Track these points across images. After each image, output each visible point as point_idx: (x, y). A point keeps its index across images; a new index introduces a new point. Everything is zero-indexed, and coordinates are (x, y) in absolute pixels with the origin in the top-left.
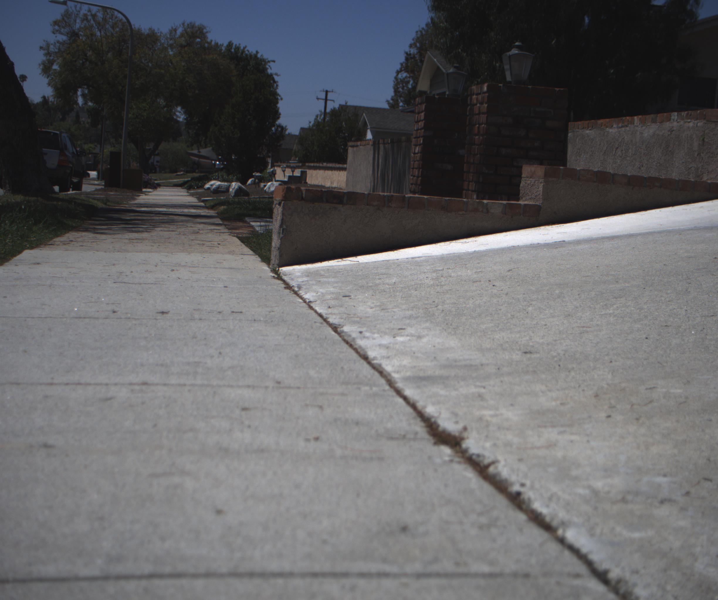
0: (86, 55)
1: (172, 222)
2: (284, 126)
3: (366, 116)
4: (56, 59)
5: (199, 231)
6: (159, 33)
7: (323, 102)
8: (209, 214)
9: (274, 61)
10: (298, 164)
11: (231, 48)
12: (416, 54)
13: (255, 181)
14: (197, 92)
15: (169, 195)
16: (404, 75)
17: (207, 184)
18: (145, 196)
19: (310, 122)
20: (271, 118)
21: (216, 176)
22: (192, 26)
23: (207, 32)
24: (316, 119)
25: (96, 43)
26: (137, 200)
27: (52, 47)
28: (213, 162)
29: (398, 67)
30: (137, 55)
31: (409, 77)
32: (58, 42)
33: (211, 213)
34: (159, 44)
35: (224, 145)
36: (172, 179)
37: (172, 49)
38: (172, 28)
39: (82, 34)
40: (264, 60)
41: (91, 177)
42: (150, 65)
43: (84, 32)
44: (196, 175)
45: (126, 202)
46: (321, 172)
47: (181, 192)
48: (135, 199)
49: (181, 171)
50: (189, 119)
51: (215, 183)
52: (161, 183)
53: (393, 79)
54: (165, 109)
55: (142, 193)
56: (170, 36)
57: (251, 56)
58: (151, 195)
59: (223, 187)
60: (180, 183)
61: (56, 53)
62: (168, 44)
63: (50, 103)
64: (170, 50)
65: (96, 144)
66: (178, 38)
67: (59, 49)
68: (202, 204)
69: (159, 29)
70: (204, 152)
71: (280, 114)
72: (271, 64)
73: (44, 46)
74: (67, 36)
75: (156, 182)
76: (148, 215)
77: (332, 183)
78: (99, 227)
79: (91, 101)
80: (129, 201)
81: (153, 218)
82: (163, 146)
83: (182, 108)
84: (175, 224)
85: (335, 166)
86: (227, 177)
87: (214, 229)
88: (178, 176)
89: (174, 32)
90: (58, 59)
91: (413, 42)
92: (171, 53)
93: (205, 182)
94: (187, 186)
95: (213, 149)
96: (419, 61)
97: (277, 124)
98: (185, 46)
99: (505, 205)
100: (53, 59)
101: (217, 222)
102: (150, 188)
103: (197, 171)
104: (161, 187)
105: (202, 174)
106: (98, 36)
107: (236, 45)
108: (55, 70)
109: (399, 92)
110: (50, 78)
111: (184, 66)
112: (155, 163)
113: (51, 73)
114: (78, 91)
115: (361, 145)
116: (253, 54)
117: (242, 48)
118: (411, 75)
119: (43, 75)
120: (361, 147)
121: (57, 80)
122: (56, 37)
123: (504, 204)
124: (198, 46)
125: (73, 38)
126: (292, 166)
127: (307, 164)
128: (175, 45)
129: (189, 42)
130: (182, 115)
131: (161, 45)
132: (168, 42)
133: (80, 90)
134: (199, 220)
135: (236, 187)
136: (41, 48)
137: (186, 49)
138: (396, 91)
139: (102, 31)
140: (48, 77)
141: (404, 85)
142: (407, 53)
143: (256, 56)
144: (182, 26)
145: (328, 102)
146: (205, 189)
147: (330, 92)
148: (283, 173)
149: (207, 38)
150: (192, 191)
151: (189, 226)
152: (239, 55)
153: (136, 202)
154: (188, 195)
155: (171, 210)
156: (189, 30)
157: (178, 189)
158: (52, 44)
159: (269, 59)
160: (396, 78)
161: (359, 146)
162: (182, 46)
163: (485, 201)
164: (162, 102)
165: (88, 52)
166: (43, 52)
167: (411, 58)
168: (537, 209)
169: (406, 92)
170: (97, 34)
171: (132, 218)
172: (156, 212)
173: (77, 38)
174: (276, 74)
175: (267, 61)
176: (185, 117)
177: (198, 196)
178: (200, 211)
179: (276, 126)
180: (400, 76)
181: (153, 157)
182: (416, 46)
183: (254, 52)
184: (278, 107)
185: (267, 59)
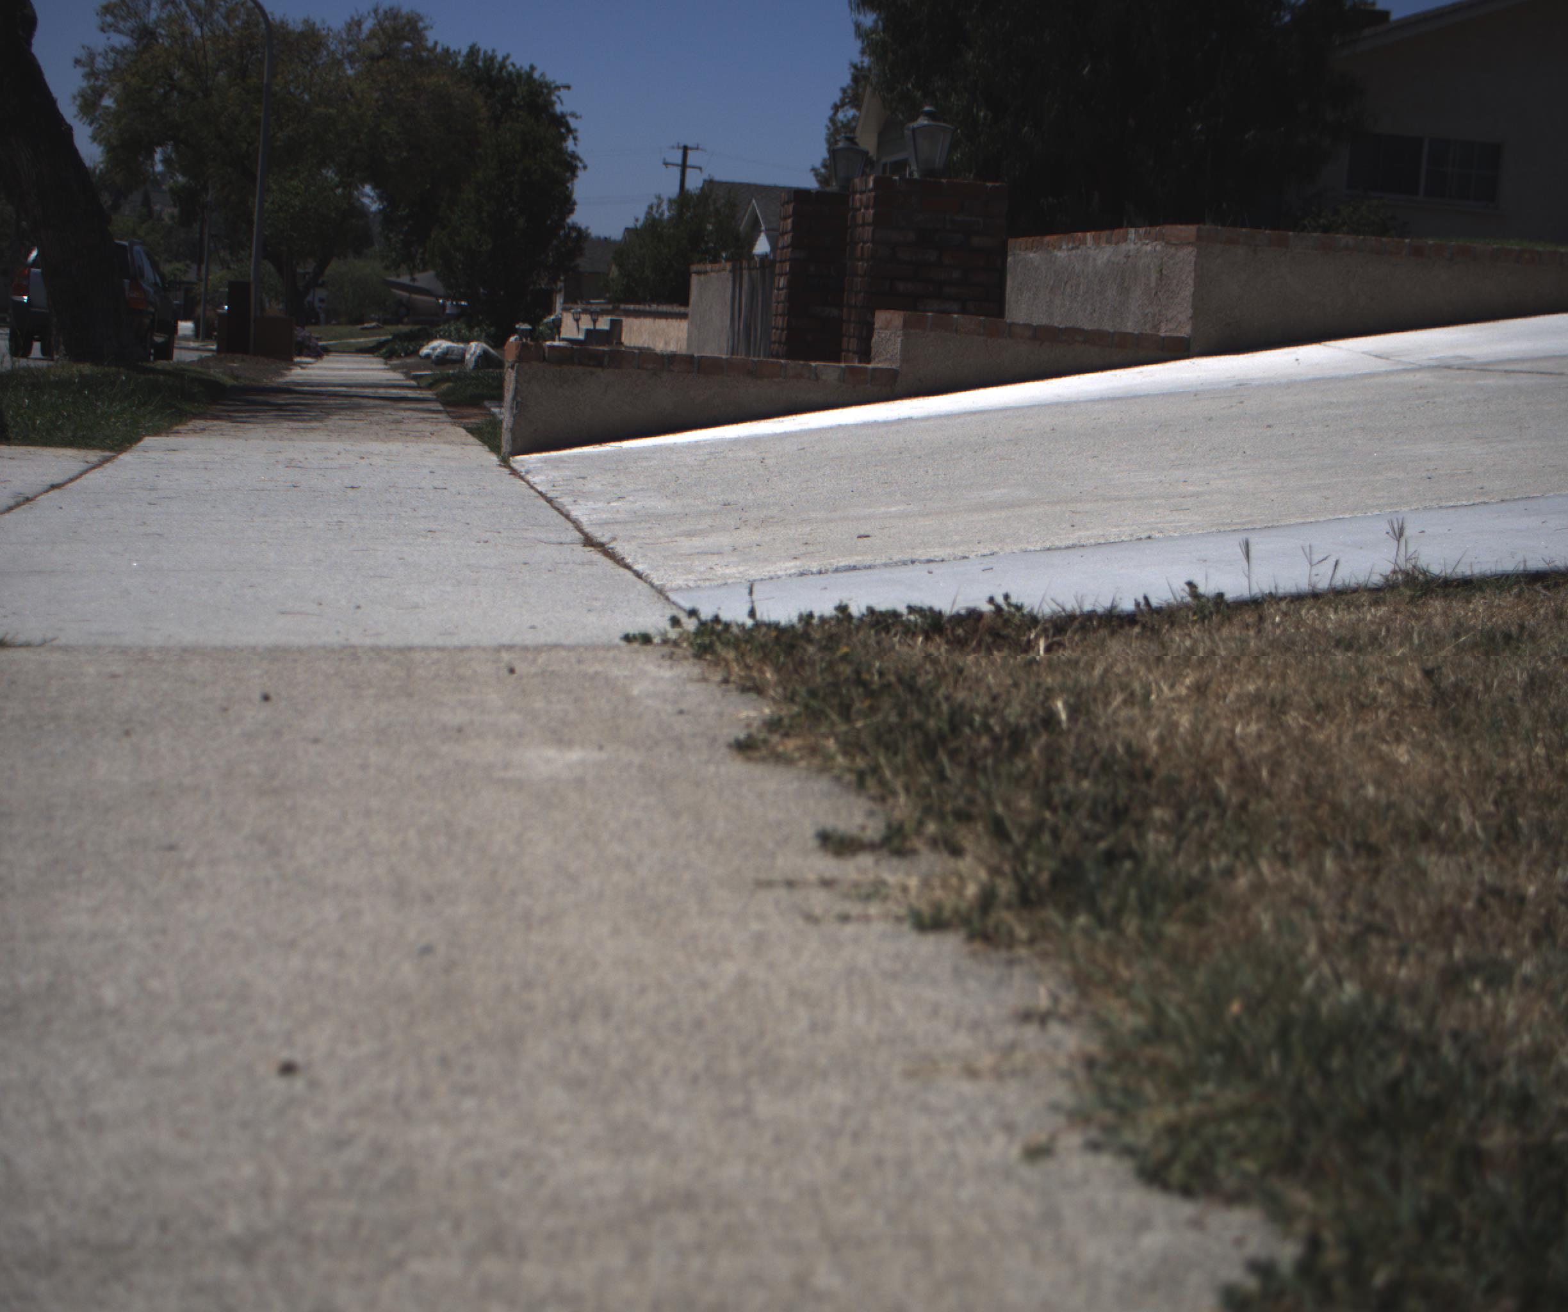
0: (171, 78)
1: (358, 407)
2: (583, 227)
3: (758, 205)
4: (108, 84)
6: (324, 29)
7: (677, 171)
8: (421, 396)
9: (568, 87)
10: (606, 307)
11: (477, 60)
14: (405, 154)
15: (349, 369)
16: (851, 112)
17: (426, 346)
18: (302, 369)
20: (556, 210)
21: (446, 331)
22: (393, 14)
23: (425, 28)
24: (649, 213)
25: (193, 52)
26: (288, 375)
27: (99, 59)
28: (441, 302)
29: (837, 97)
30: (279, 77)
32: (113, 49)
33: (425, 394)
34: (325, 53)
35: (460, 266)
36: (353, 337)
37: (352, 62)
38: (352, 18)
39: (163, 32)
40: (547, 85)
41: (184, 333)
42: (306, 97)
43: (167, 28)
44: (404, 328)
46: (648, 322)
47: (372, 363)
48: (285, 375)
49: (373, 320)
50: (388, 210)
51: (439, 345)
52: (331, 345)
53: (826, 122)
54: (339, 191)
55: (294, 365)
56: (348, 35)
57: (519, 75)
58: (313, 368)
59: (455, 352)
60: (371, 345)
61: (108, 72)
62: (343, 54)
64: (347, 66)
65: (188, 262)
66: (364, 40)
67: (115, 64)
68: (413, 383)
69: (323, 22)
70: (422, 279)
71: (575, 203)
72: (563, 93)
73: (83, 59)
74: (132, 37)
75: (321, 343)
76: (318, 397)
77: (667, 343)
78: (236, 414)
79: (183, 174)
81: (324, 402)
82: (334, 267)
83: (374, 188)
86: (467, 333)
87: (428, 418)
88: (365, 332)
89: (356, 28)
90: (113, 85)
92: (350, 72)
93: (421, 341)
94: (385, 351)
95: (437, 276)
97: (568, 224)
98: (379, 58)
99: (844, 370)
100: (102, 86)
101: (435, 408)
102: (308, 356)
103: (406, 320)
104: (331, 354)
105: (417, 327)
106: (196, 37)
107: (485, 52)
108: (107, 108)
109: (838, 149)
110: (95, 125)
111: (377, 100)
112: (317, 304)
113: (97, 114)
114: (156, 152)
115: (712, 271)
116: (523, 71)
117: (500, 58)
119: (81, 119)
120: (713, 274)
121: (110, 131)
122: (108, 38)
123: (841, 367)
124: (408, 56)
125: (145, 41)
126: (592, 310)
127: (622, 306)
128: (357, 54)
129: (388, 49)
130: (375, 202)
131: (328, 55)
132: (344, 49)
133: (159, 150)
134: (403, 405)
135: (478, 351)
136: (77, 62)
137: (382, 63)
138: (832, 148)
139: (204, 27)
140: (91, 124)
143: (529, 75)
144: (372, 14)
145: (688, 171)
146: (421, 357)
147: (691, 149)
148: (575, 323)
149: (427, 39)
150: (395, 362)
152: (494, 73)
153: (288, 378)
154: (385, 369)
156: (387, 23)
157: (366, 357)
158: (100, 54)
159: (559, 83)
160: (832, 120)
161: (709, 272)
162: (374, 58)
163: (813, 364)
164: (330, 173)
165: (176, 71)
166: (80, 71)
167: (865, 77)
168: (893, 375)
170: (194, 34)
171: (288, 401)
173: (153, 41)
174: (573, 115)
175: (553, 86)
176: (381, 207)
177: (405, 370)
178: (407, 392)
179: (566, 227)
180: (840, 116)
181: (312, 290)
183: (527, 68)
185: (554, 82)
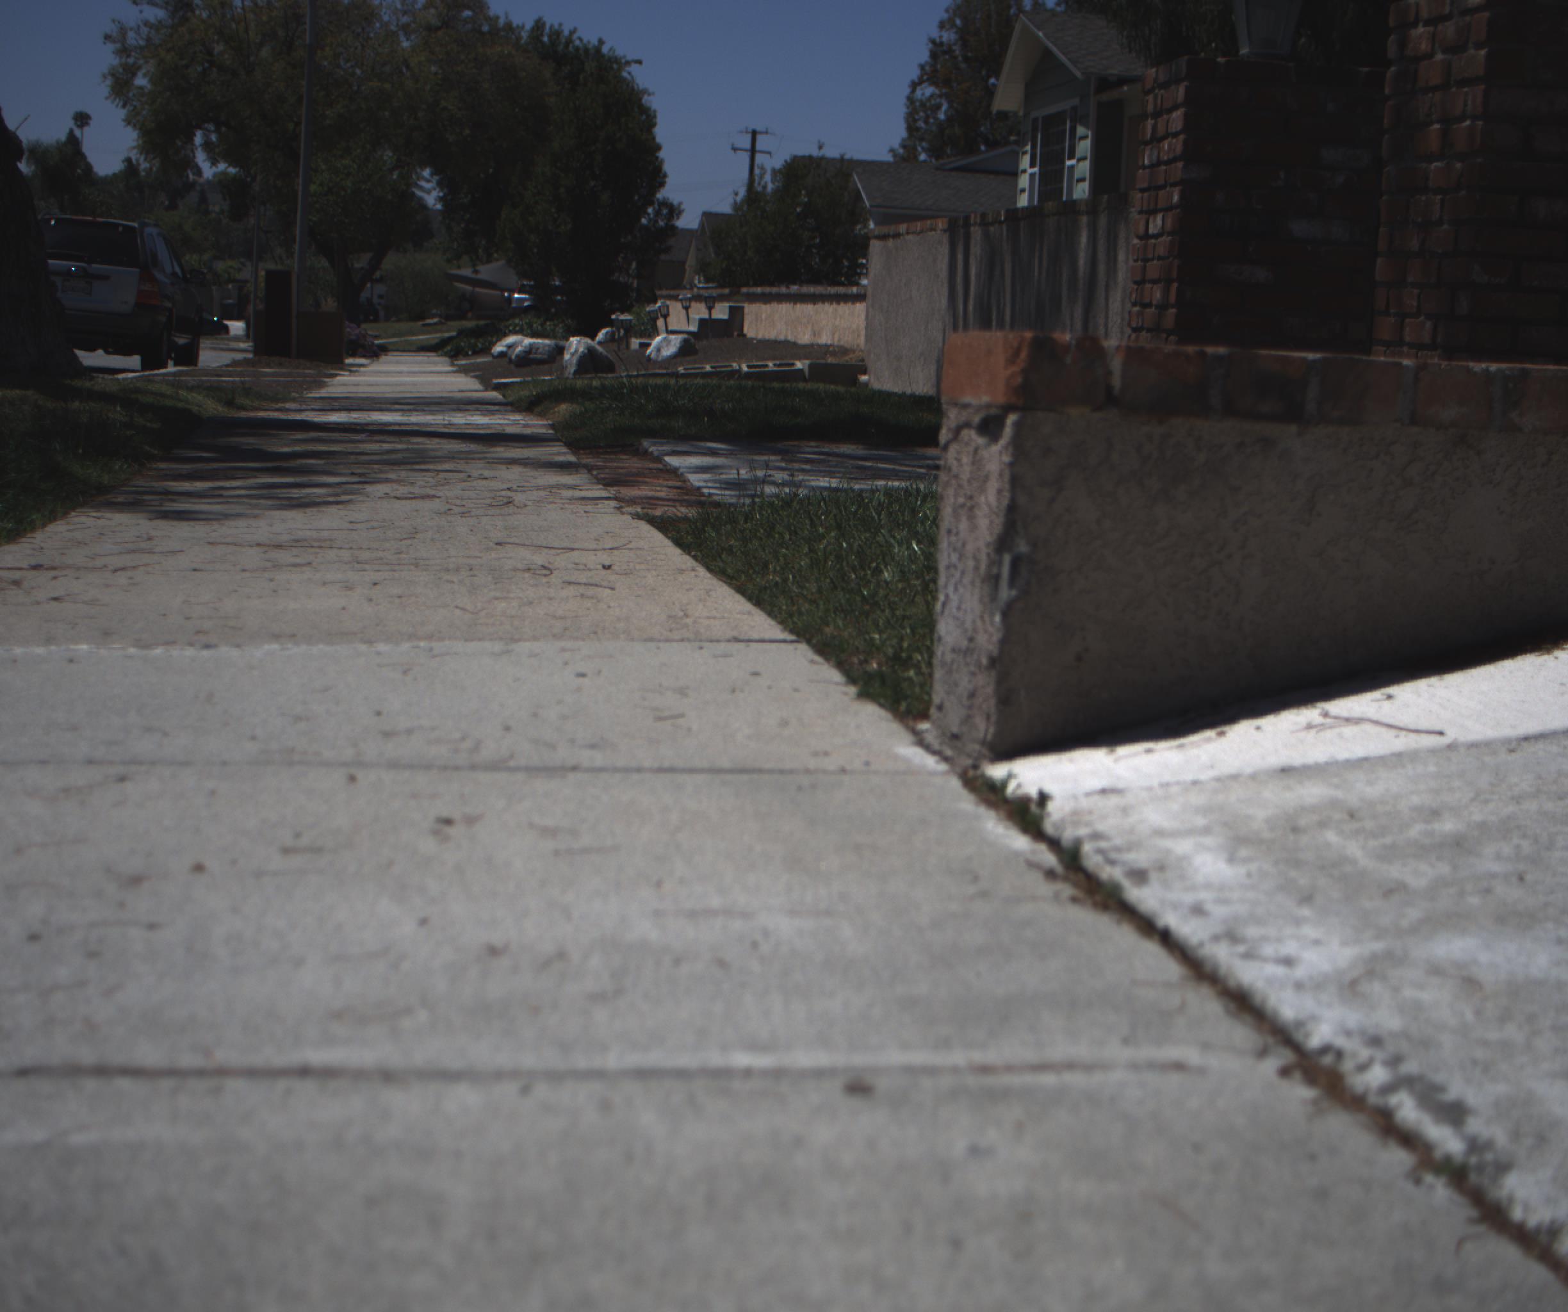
0: (210, 53)
1: (417, 461)
2: (675, 203)
3: (859, 179)
4: (141, 62)
5: (509, 493)
7: (746, 157)
8: (528, 431)
9: (639, 62)
10: (719, 291)
11: (542, 35)
12: (955, 44)
13: (613, 333)
14: (467, 132)
16: (928, 90)
17: (498, 344)
18: (350, 375)
19: (736, 194)
20: (644, 184)
21: (517, 325)
24: (750, 186)
25: (234, 26)
26: (327, 386)
27: (131, 35)
28: (506, 294)
29: (915, 74)
30: (327, 49)
31: (940, 96)
32: (146, 23)
33: (534, 426)
34: (378, 25)
35: (535, 250)
36: (414, 335)
37: (407, 34)
39: (200, 3)
40: (616, 60)
41: (232, 332)
42: (358, 71)
44: (469, 324)
45: (297, 393)
46: (784, 308)
47: (435, 363)
48: (322, 385)
49: (434, 316)
50: (449, 200)
51: (517, 342)
52: (388, 343)
53: (904, 100)
54: (395, 175)
55: (342, 369)
56: (403, 5)
57: (586, 50)
58: (364, 374)
59: (541, 350)
60: (433, 342)
61: (141, 48)
62: (397, 25)
63: (143, 174)
64: (402, 38)
65: (242, 260)
66: (420, 10)
67: (148, 39)
68: (499, 396)
70: (486, 272)
71: (665, 176)
72: (634, 68)
73: (114, 34)
74: (166, 9)
75: (377, 342)
77: (815, 334)
80: (306, 389)
82: (391, 261)
83: (433, 169)
84: (431, 467)
85: (824, 292)
87: (559, 487)
88: (428, 328)
90: (147, 62)
91: (945, 16)
92: (405, 44)
93: (489, 338)
94: (449, 349)
95: (509, 264)
96: (960, 58)
97: (658, 200)
98: (438, 29)
100: (135, 63)
101: (561, 459)
102: (364, 356)
103: (469, 315)
104: (390, 354)
105: (482, 323)
106: (236, 8)
107: (552, 26)
108: (141, 88)
109: (918, 129)
110: (131, 108)
111: (436, 74)
112: (376, 300)
113: (131, 94)
114: (196, 135)
115: (908, 233)
116: (590, 46)
117: (566, 33)
118: (944, 91)
119: (113, 101)
120: (910, 237)
121: (145, 113)
122: (141, 12)
124: (469, 26)
125: (181, 13)
126: (705, 296)
127: (744, 290)
128: (413, 25)
129: (446, 18)
131: (381, 26)
132: (398, 20)
133: (199, 133)
134: (502, 452)
135: (581, 350)
136: (107, 37)
137: (440, 33)
138: (911, 128)
140: (124, 106)
141: (929, 112)
142: (933, 42)
143: (598, 50)
145: (758, 156)
146: (494, 357)
147: (761, 133)
148: (684, 311)
149: (489, 8)
150: (463, 362)
151: (475, 474)
152: (561, 48)
153: (324, 392)
154: (454, 372)
155: (416, 418)
157: (428, 357)
158: (131, 29)
159: (629, 58)
160: (910, 100)
161: (902, 235)
162: (430, 29)
165: (215, 45)
166: (111, 47)
167: (945, 53)
169: (934, 128)
171: (297, 449)
172: (371, 428)
173: (189, 14)
175: (623, 61)
176: (441, 194)
177: (477, 373)
178: (502, 422)
179: (656, 203)
180: (919, 93)
181: (369, 285)
182: (953, 25)
183: (595, 42)
184: (659, 160)
185: (624, 57)
